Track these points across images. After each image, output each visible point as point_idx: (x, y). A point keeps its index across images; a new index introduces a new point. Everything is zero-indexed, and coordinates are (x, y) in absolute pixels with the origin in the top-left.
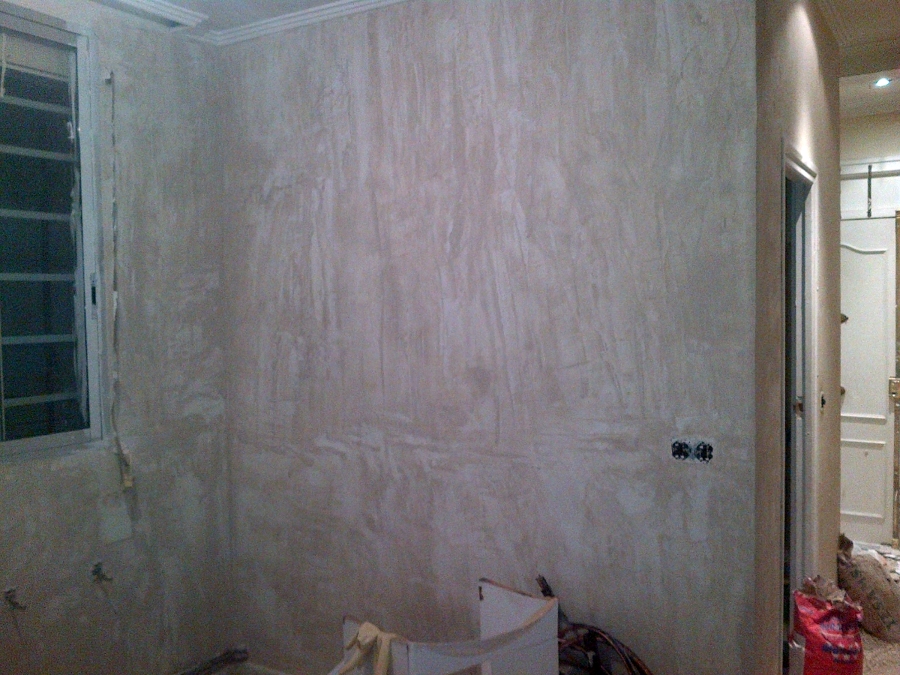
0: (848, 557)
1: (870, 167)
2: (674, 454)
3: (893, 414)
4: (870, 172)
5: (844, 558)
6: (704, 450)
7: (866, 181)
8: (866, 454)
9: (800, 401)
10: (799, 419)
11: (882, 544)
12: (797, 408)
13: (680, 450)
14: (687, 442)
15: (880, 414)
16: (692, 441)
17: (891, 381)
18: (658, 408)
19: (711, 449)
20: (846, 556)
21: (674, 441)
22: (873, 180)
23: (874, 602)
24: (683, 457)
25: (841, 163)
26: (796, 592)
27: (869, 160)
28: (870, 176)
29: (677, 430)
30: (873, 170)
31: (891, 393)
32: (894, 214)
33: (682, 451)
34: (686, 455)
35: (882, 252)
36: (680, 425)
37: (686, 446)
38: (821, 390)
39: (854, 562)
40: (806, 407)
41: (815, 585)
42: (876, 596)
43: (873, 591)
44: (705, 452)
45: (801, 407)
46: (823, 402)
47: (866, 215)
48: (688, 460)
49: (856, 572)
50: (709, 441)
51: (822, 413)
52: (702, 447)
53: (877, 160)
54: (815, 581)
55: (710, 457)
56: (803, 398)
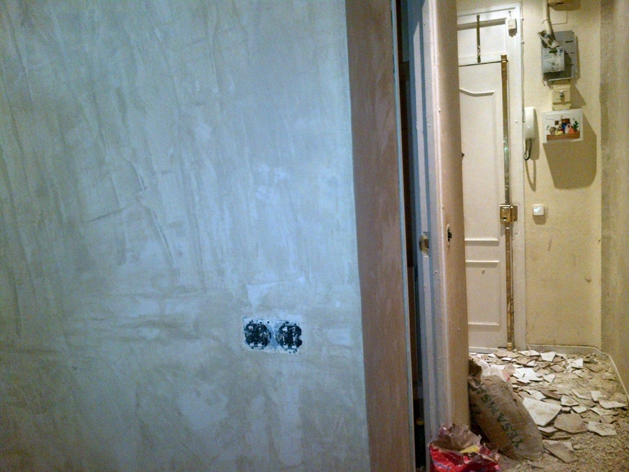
0: (478, 382)
1: (478, 17)
2: (248, 342)
3: (504, 236)
4: (478, 22)
5: (473, 384)
6: (290, 334)
7: (475, 30)
8: (483, 272)
9: (425, 237)
10: (426, 257)
11: (499, 348)
12: (423, 244)
13: (257, 335)
14: (265, 323)
15: (494, 236)
16: (273, 322)
17: (501, 207)
18: (221, 272)
19: (299, 331)
20: (475, 380)
21: (247, 321)
22: (481, 29)
23: (503, 424)
24: (260, 345)
25: (458, 14)
26: (431, 447)
27: (478, 11)
28: (478, 25)
29: (248, 304)
30: (481, 19)
31: (502, 218)
32: (500, 59)
33: (258, 337)
34: (266, 343)
35: (491, 94)
36: (254, 296)
37: (264, 328)
38: (447, 222)
39: (484, 387)
40: (432, 243)
41: (450, 435)
42: (504, 418)
43: (502, 414)
44: (291, 336)
45: (427, 244)
46: (450, 236)
47: (476, 61)
48: (268, 349)
49: (486, 396)
50: (294, 319)
51: (449, 247)
52: (285, 329)
53: (483, 10)
54: (450, 430)
55: (299, 343)
56: (428, 234)
